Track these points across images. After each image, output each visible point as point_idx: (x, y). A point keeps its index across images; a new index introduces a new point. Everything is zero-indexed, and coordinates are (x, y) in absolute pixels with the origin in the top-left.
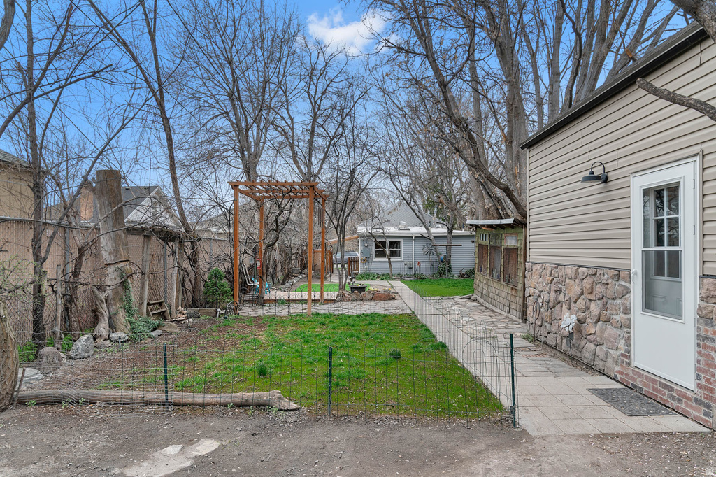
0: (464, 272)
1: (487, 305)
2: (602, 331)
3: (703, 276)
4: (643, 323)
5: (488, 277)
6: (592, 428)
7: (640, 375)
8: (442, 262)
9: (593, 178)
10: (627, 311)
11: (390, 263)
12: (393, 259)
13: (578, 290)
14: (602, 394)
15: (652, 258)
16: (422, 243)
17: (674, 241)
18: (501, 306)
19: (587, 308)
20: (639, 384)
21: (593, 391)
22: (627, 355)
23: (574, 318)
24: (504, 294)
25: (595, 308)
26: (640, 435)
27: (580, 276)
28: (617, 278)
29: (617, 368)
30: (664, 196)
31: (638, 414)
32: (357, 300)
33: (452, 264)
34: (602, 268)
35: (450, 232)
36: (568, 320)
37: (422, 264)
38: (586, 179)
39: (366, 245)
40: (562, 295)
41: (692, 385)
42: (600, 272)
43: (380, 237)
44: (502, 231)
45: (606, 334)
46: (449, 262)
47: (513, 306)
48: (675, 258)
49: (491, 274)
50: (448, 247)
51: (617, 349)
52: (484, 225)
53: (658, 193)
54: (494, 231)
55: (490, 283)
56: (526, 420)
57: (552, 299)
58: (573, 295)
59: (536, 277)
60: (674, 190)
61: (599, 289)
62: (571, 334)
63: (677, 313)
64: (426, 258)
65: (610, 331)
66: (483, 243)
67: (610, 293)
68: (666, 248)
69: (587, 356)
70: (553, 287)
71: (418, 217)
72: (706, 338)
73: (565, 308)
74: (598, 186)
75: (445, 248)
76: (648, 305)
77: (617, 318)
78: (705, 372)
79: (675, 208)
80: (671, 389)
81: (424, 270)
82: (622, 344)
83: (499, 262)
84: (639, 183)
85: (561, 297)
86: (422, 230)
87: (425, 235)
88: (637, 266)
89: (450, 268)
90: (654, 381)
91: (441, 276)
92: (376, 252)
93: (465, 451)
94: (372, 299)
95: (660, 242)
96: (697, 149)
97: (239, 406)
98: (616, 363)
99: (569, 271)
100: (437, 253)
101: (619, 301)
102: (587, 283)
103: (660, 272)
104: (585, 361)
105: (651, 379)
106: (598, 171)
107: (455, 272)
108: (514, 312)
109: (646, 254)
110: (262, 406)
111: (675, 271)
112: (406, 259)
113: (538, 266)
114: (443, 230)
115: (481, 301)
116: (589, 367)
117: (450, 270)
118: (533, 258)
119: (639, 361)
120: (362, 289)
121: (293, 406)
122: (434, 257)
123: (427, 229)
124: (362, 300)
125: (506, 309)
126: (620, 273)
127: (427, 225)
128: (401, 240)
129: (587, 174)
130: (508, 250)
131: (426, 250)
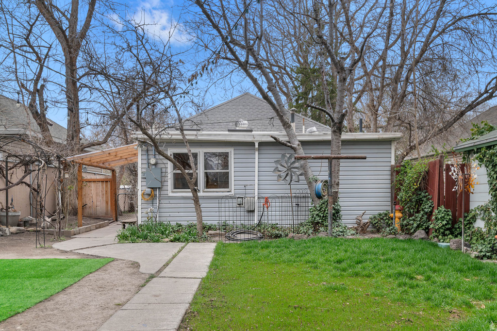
0: (365, 220)
8: (319, 196)
16: (274, 155)
33: (341, 202)
37: (273, 203)
39: (153, 161)
46: (335, 197)
50: (333, 161)
64: (283, 189)
75: (326, 163)
81: (279, 216)
87: (281, 140)
89: (338, 211)
91: (316, 230)
92: (175, 176)
100: (307, 178)
107: (348, 220)
112: (241, 193)
117: (336, 215)
122: (301, 188)
128: (230, 150)
131: (283, 171)
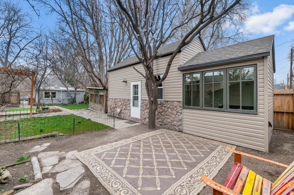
0: (80, 102)
1: (94, 110)
2: (125, 111)
3: (141, 100)
4: (133, 109)
5: (94, 103)
6: (126, 127)
7: (132, 118)
8: (73, 99)
9: (124, 81)
10: (130, 107)
11: (52, 100)
12: (53, 98)
13: (121, 104)
14: (126, 122)
15: (134, 97)
16: (65, 93)
17: (137, 94)
18: (98, 110)
19: (122, 107)
20: (132, 120)
21: (125, 122)
22: (130, 115)
23: (120, 109)
24: (99, 107)
25: (124, 107)
26: (133, 126)
27: (121, 101)
28: (128, 101)
29: (128, 118)
30: (136, 87)
31: (132, 124)
32: (46, 113)
33: (76, 100)
34: (125, 99)
35: (76, 89)
36: (118, 110)
37: (65, 100)
38: (123, 82)
39: (40, 93)
40: (117, 105)
41: (139, 118)
42: (125, 100)
43: (48, 90)
44: (99, 91)
45: (126, 112)
46: (75, 99)
47: (102, 110)
48: (137, 97)
49: (95, 102)
50: (75, 94)
51: (128, 114)
52: (93, 89)
53: (135, 86)
54: (96, 90)
55: (95, 104)
56: (116, 128)
57: (114, 106)
58: (119, 105)
59: (110, 102)
60: (137, 85)
61: (125, 103)
62: (119, 113)
63: (138, 106)
64: (67, 98)
65: (127, 111)
66: (92, 93)
67: (127, 104)
68: (136, 95)
69: (122, 117)
70: (115, 104)
71: (64, 84)
72: (142, 110)
73: (117, 108)
74: (125, 83)
76: (133, 105)
77: (128, 108)
78: (141, 115)
79: (137, 89)
80: (137, 119)
81: (66, 102)
82: (129, 113)
83: (98, 99)
84: (132, 84)
85: (117, 106)
86: (65, 89)
87: (66, 90)
88: (132, 99)
90: (134, 119)
91: (72, 104)
92: (45, 96)
93: (108, 133)
94: (53, 112)
95: (135, 94)
96: (141, 80)
97: (44, 137)
98: (128, 117)
99: (118, 100)
100: (71, 96)
101: (128, 105)
102: (122, 102)
103: (135, 100)
104: (122, 118)
105: (134, 118)
106: (125, 80)
107: (77, 102)
108: (103, 111)
109: (133, 96)
110: (53, 136)
111: (137, 99)
112: (58, 98)
113: (111, 99)
114: (73, 89)
115: (91, 109)
116: (123, 119)
118: (109, 97)
119: (132, 116)
120: (47, 109)
121: (62, 134)
122: (70, 98)
123: (67, 88)
124: (48, 112)
125: (100, 111)
126: (129, 100)
127: (67, 87)
128: (57, 92)
129: (123, 80)
130: (101, 95)
131: (67, 95)
